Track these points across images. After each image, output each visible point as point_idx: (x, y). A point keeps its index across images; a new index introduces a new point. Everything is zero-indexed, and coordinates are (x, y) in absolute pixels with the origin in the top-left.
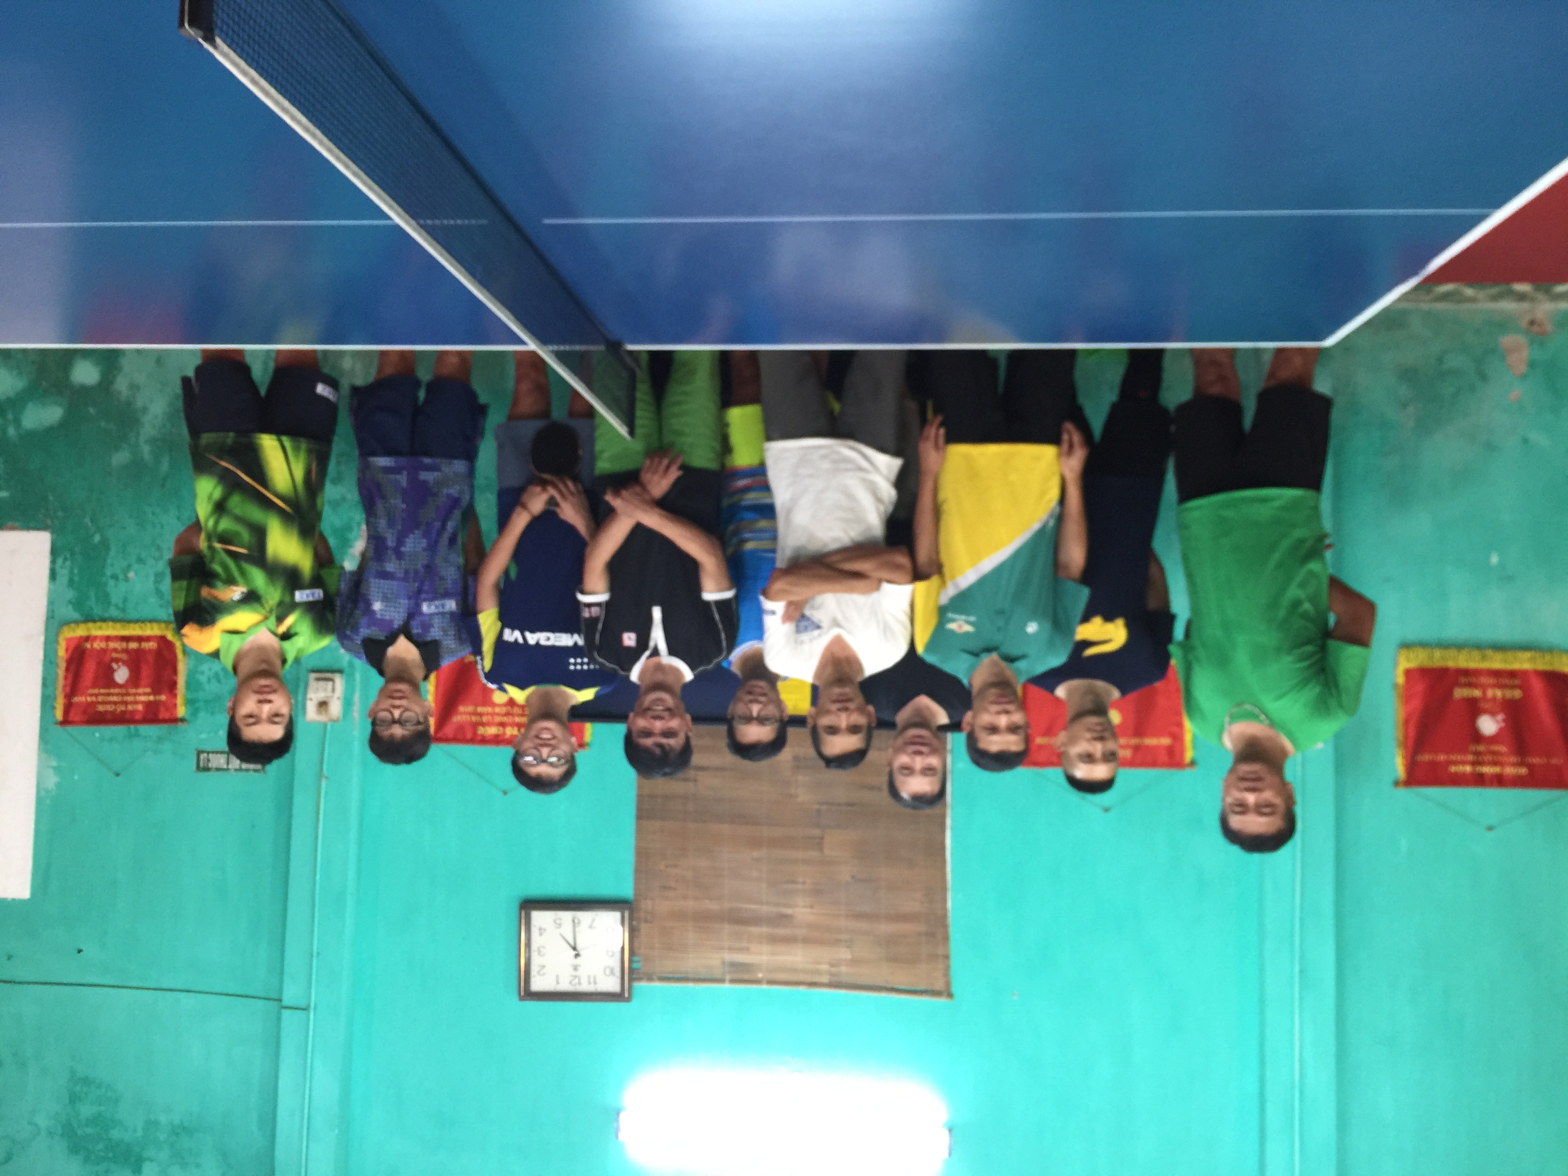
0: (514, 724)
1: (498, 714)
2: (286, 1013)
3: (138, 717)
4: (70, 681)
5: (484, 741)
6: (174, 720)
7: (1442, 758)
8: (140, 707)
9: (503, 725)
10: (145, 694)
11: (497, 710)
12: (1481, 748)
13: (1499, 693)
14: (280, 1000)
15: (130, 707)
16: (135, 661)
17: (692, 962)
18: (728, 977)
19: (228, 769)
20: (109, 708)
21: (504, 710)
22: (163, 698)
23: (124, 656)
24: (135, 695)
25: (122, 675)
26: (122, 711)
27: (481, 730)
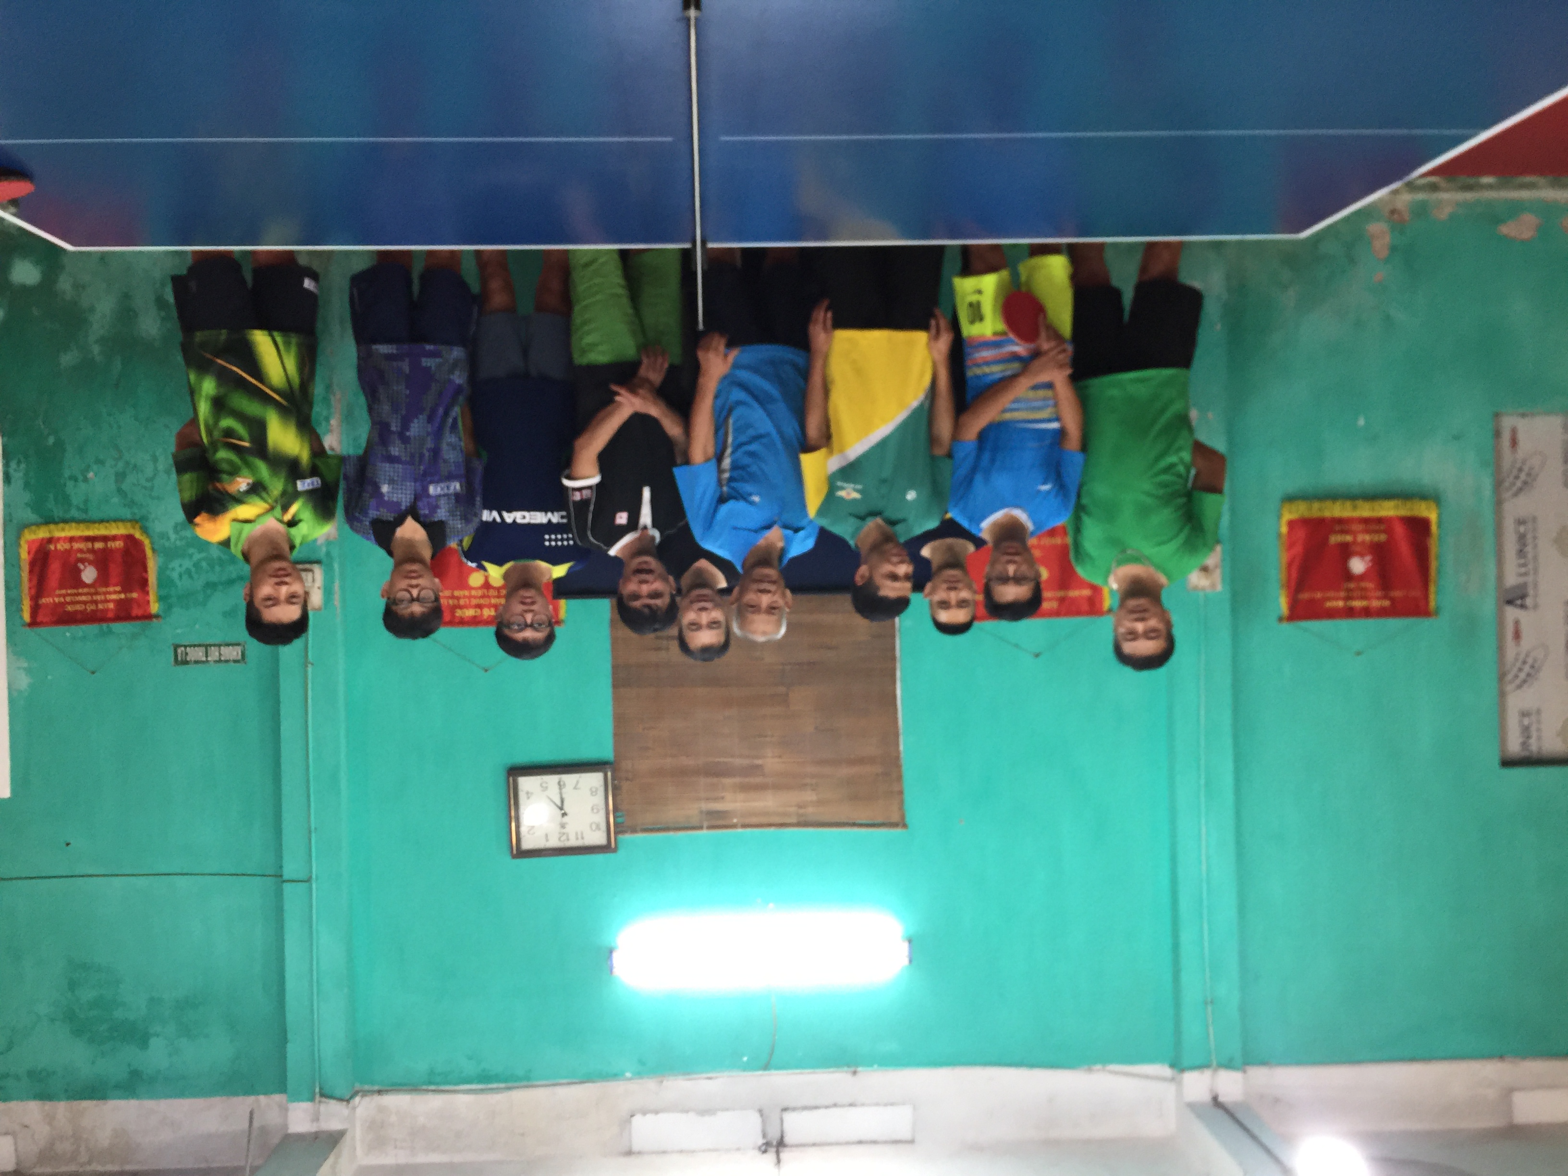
0: (490, 606)
1: (475, 597)
2: (287, 887)
3: (110, 615)
4: (35, 582)
5: (462, 622)
6: (149, 617)
7: (1319, 595)
8: (111, 606)
9: (480, 607)
10: (115, 592)
11: (473, 593)
12: (1352, 585)
13: (1367, 538)
14: (281, 876)
15: (100, 606)
16: (102, 560)
17: (672, 813)
18: (705, 824)
19: (207, 661)
20: (78, 607)
21: (480, 593)
22: (135, 595)
23: (90, 557)
24: (105, 593)
25: (89, 574)
26: (92, 610)
27: (459, 613)
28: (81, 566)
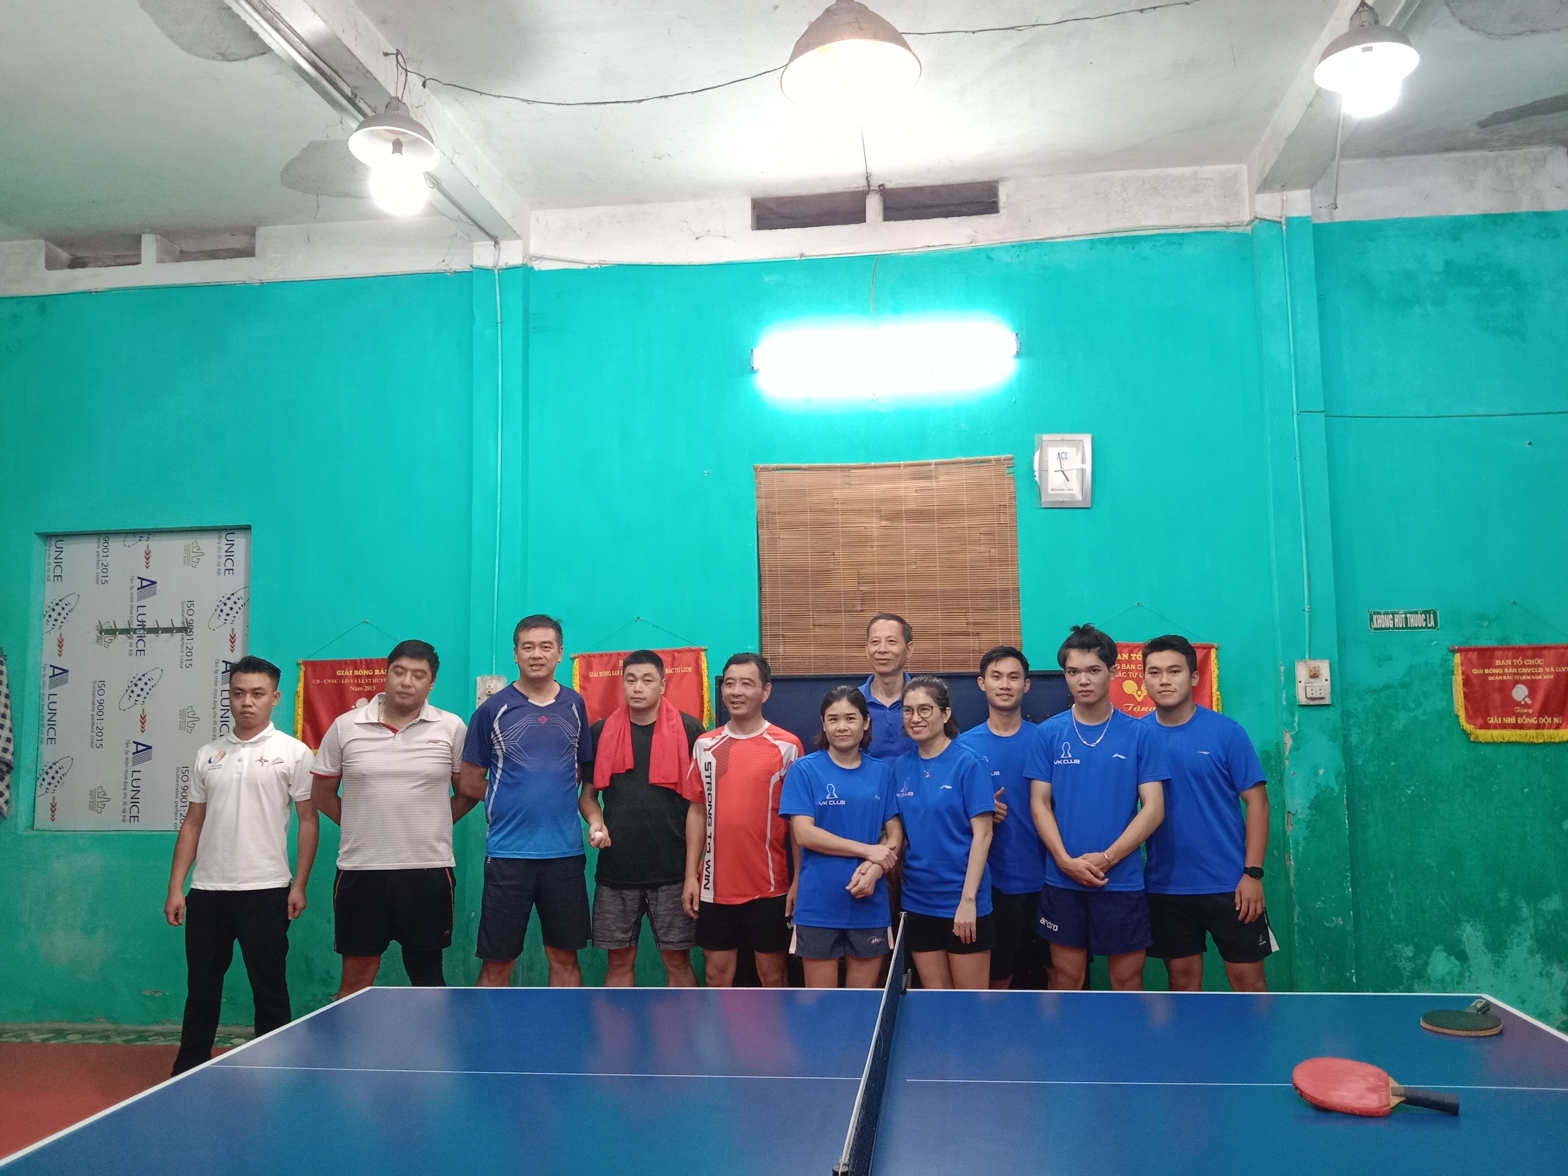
2: (1320, 406)
3: (1499, 654)
6: (1460, 651)
8: (1498, 663)
10: (1492, 675)
14: (1326, 416)
15: (1509, 662)
16: (1509, 706)
17: (964, 476)
18: (933, 467)
19: (1405, 613)
20: (1531, 662)
23: (1519, 710)
24: (1504, 674)
25: (1520, 693)
26: (1517, 659)
28: (1529, 701)
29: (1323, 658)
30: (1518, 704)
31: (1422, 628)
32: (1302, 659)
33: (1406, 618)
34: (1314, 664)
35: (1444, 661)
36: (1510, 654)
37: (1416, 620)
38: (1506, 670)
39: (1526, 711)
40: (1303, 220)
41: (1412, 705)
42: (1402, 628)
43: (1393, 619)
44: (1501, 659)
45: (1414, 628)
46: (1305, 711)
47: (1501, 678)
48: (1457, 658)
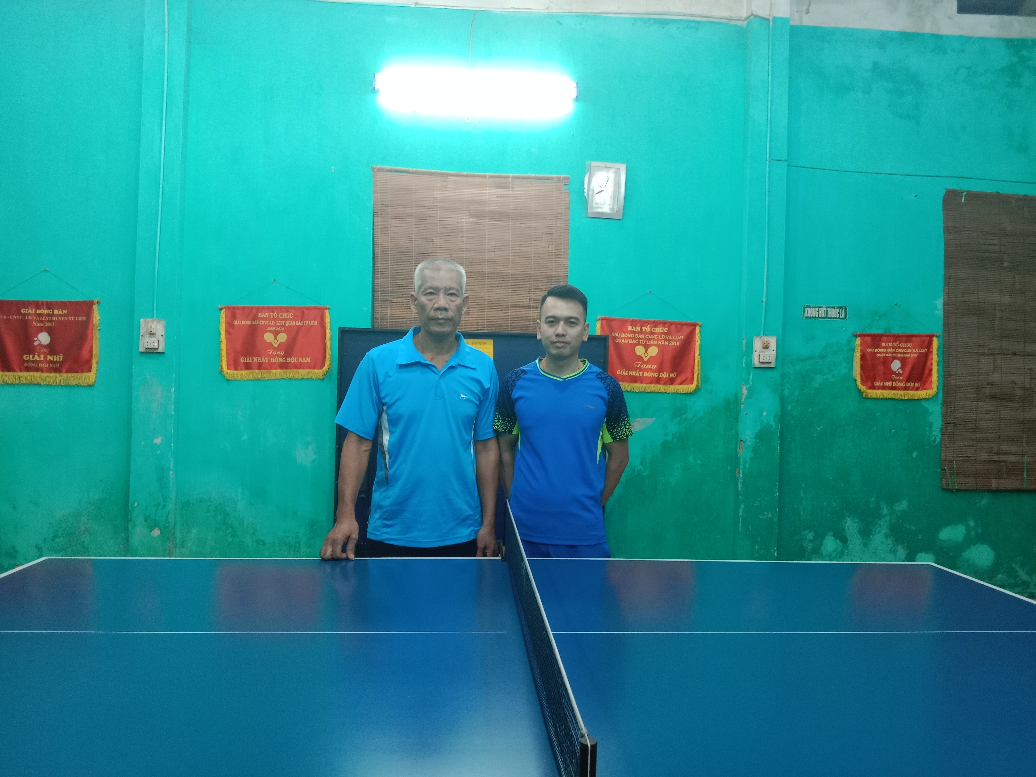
0: (646, 333)
1: (654, 339)
2: (785, 158)
3: (885, 339)
5: (664, 324)
6: (861, 336)
7: (71, 318)
8: (883, 345)
9: (652, 333)
10: (881, 353)
11: (655, 343)
12: (48, 324)
13: (37, 358)
14: (788, 165)
15: (890, 345)
16: (888, 374)
17: (532, 189)
18: (510, 179)
19: (827, 307)
20: (904, 345)
21: (651, 342)
22: (869, 350)
23: (894, 377)
24: (887, 353)
25: (896, 366)
26: (895, 342)
27: (665, 330)
28: (901, 372)
29: (771, 335)
30: (894, 373)
31: (836, 318)
32: (758, 335)
33: (827, 311)
34: (766, 339)
35: (849, 342)
36: (892, 339)
37: (833, 313)
38: (889, 350)
39: (898, 378)
40: (785, 21)
41: (826, 371)
42: (824, 318)
43: (818, 311)
44: (886, 342)
45: (831, 318)
46: (758, 371)
47: (884, 355)
48: (858, 341)
